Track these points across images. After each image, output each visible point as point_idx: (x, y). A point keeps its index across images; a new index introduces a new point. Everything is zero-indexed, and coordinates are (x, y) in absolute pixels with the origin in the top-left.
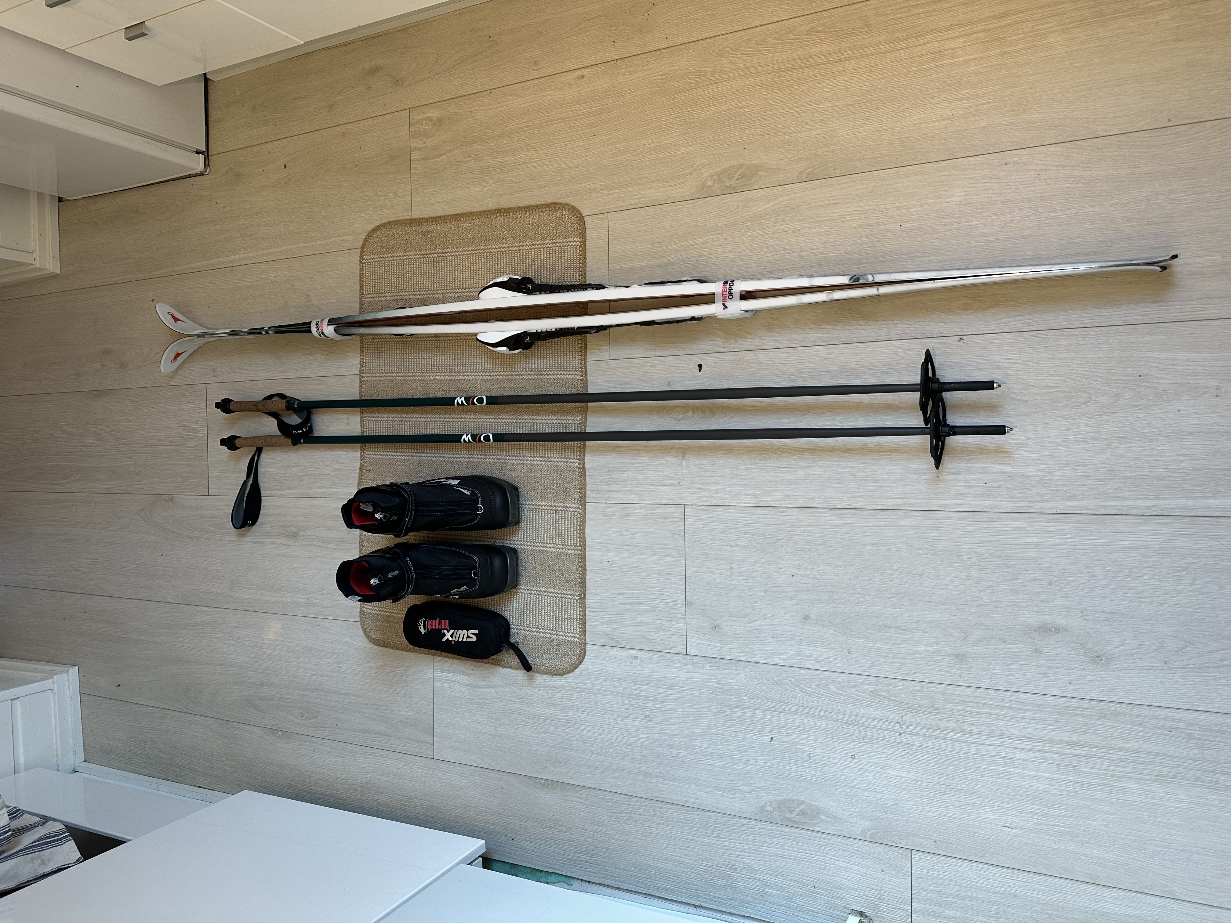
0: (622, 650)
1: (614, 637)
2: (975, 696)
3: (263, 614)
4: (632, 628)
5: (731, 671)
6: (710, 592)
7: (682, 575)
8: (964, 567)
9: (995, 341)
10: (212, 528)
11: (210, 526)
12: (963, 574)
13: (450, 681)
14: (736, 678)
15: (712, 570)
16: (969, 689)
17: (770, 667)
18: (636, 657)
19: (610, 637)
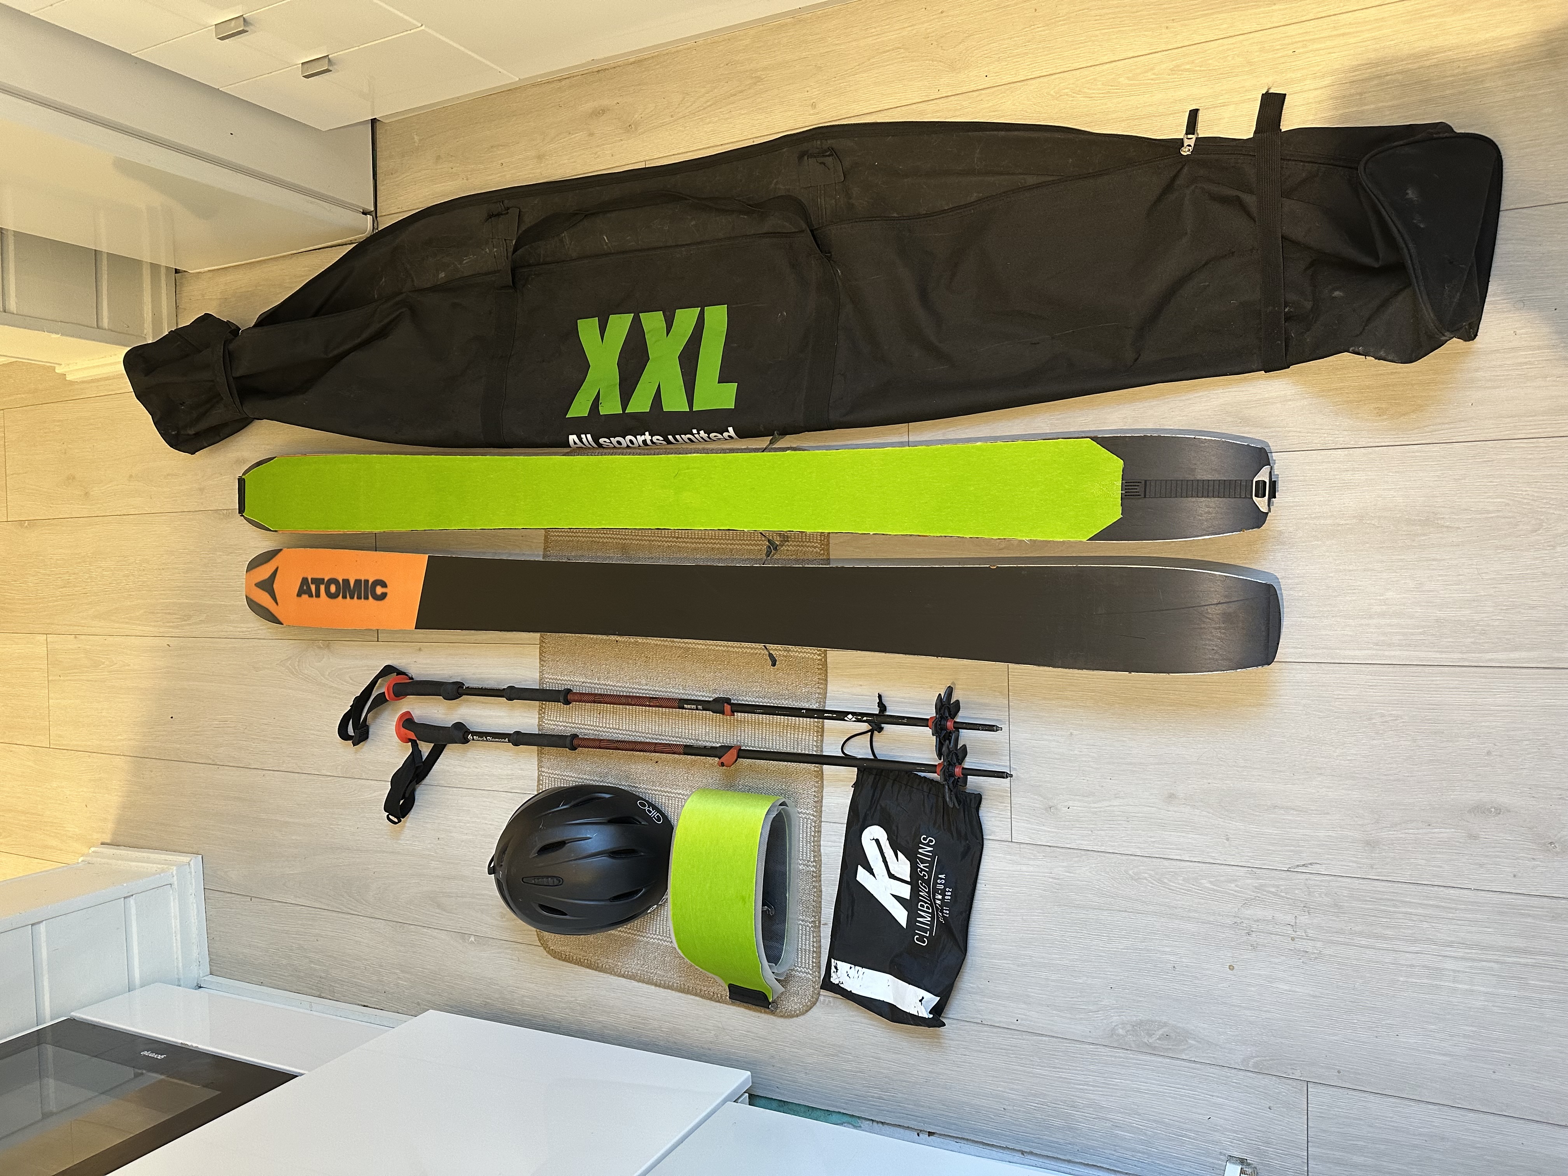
2: (1390, 892)
8: (1377, 733)
12: (1375, 742)
16: (1384, 884)
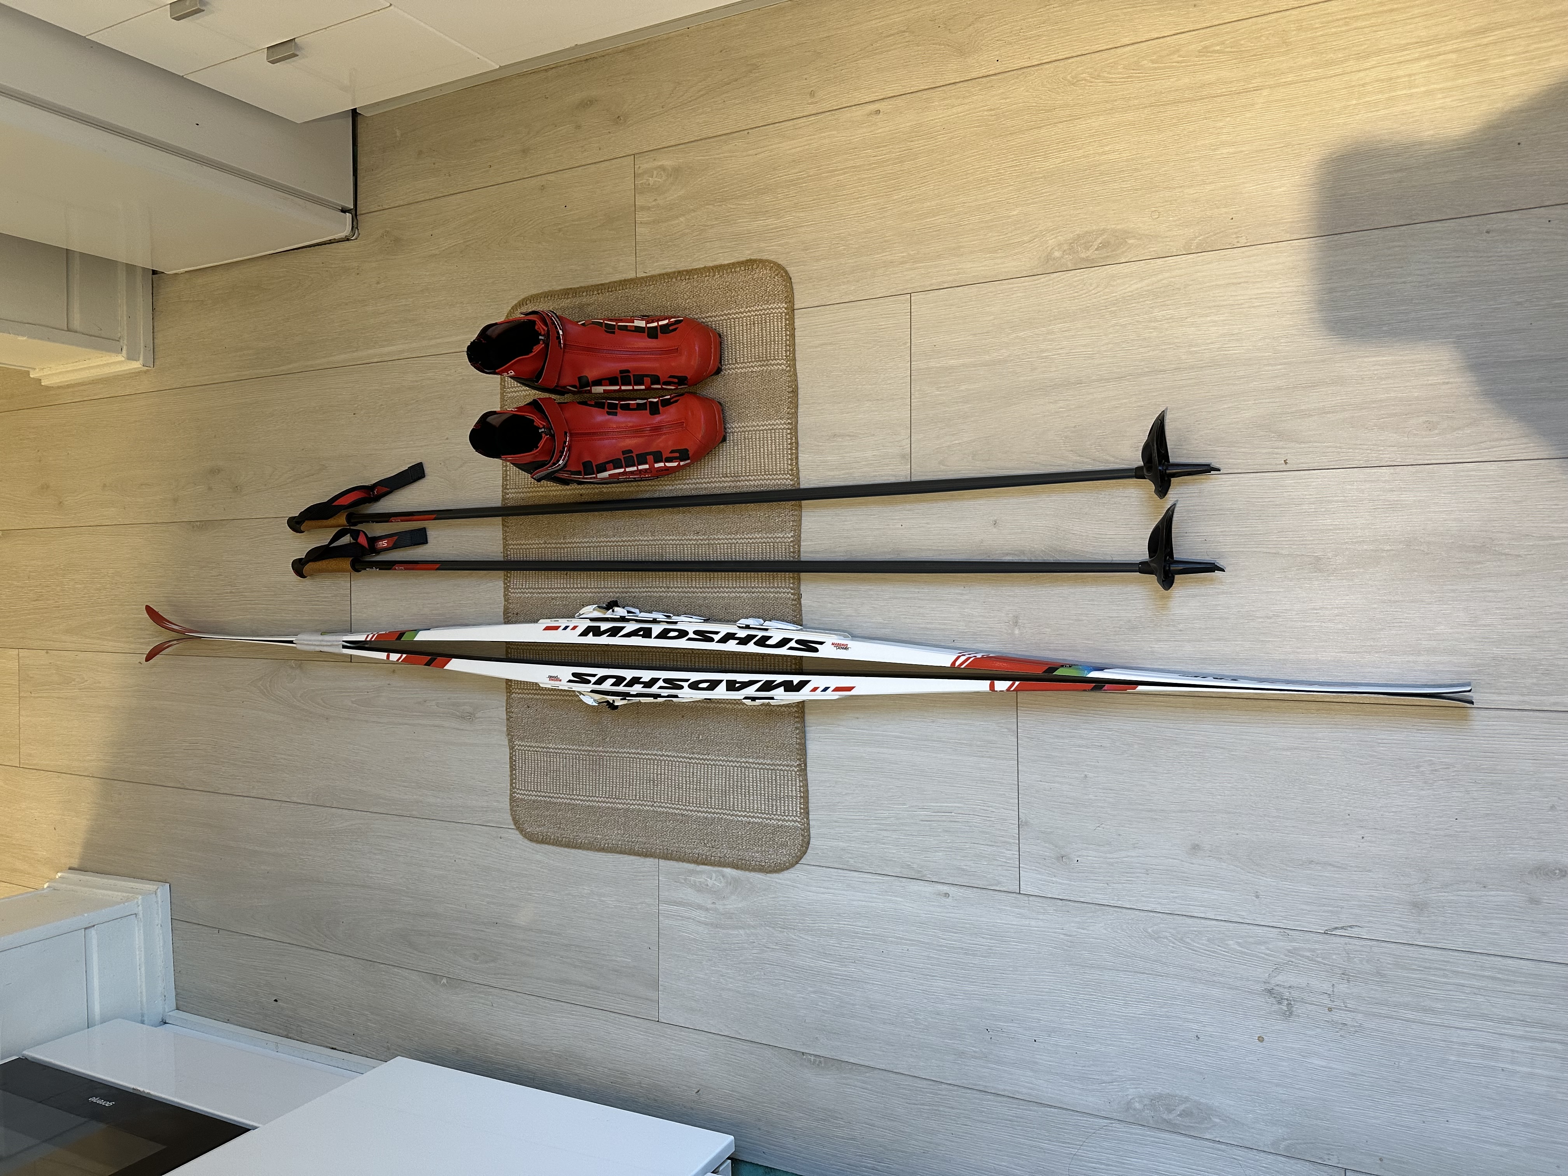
0: (926, 884)
1: (915, 866)
3: (424, 820)
4: (940, 854)
5: (1085, 918)
6: (1054, 810)
7: (1015, 785)
9: (1472, 473)
10: (355, 705)
11: (353, 702)
13: (682, 917)
14: (1091, 928)
15: (1057, 779)
17: (1142, 914)
18: (946, 894)
19: (909, 865)
